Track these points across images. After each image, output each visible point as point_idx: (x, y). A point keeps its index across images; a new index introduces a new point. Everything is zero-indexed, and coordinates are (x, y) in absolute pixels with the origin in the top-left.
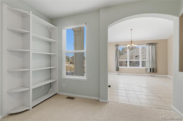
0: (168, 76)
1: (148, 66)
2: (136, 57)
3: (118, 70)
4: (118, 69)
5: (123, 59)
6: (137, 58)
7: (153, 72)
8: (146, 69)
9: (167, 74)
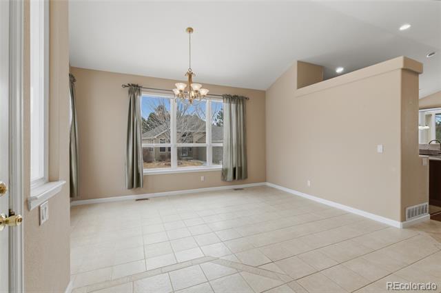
0: (268, 184)
1: (228, 162)
2: (184, 135)
3: (138, 185)
4: (136, 181)
5: (151, 140)
6: (184, 138)
7: (238, 179)
8: (224, 172)
9: (265, 181)
